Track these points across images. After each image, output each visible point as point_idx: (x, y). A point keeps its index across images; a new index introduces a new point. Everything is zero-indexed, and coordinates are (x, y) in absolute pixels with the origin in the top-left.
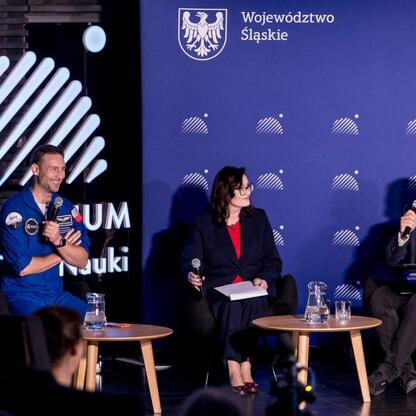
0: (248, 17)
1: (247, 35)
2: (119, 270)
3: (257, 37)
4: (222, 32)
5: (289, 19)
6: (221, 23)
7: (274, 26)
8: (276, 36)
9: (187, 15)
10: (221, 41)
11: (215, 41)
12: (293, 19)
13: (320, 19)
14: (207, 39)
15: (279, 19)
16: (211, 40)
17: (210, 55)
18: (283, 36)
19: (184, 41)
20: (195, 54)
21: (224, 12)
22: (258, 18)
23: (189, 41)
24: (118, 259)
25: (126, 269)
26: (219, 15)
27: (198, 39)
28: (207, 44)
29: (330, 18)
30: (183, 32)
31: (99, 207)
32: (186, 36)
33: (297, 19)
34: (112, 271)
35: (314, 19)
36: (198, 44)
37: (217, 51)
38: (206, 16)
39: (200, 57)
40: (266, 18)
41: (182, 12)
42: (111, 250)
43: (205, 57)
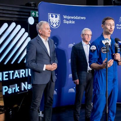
0: (65, 17)
1: (65, 22)
3: (67, 22)
7: (71, 20)
9: (50, 15)
10: (59, 23)
12: (75, 18)
13: (82, 18)
15: (72, 18)
18: (73, 22)
21: (59, 15)
22: (67, 17)
23: (51, 23)
26: (58, 16)
27: (53, 22)
29: (84, 18)
32: (50, 21)
33: (77, 18)
35: (81, 18)
39: (54, 27)
40: (69, 17)
43: (55, 27)
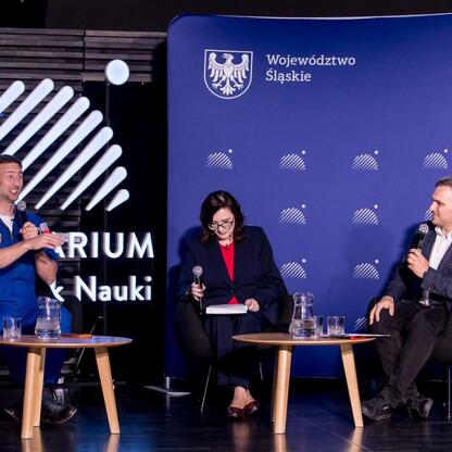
0: (273, 60)
1: (272, 76)
2: (141, 298)
3: (282, 78)
4: (247, 73)
5: (312, 62)
6: (247, 65)
7: (298, 68)
8: (299, 77)
9: (213, 56)
10: (246, 82)
11: (241, 81)
12: (316, 62)
13: (342, 61)
14: (232, 79)
15: (303, 61)
16: (237, 80)
17: (235, 93)
18: (306, 77)
19: (210, 80)
20: (221, 93)
21: (249, 55)
22: (283, 61)
24: (141, 288)
25: (149, 297)
26: (245, 57)
27: (224, 78)
28: (232, 84)
29: (352, 61)
30: (209, 72)
31: (121, 236)
32: (212, 76)
33: (320, 62)
34: (133, 298)
35: (336, 61)
36: (224, 84)
37: (242, 90)
38: (232, 57)
39: (225, 95)
40: (290, 61)
41: (209, 53)
42: (133, 279)
43: (230, 95)
